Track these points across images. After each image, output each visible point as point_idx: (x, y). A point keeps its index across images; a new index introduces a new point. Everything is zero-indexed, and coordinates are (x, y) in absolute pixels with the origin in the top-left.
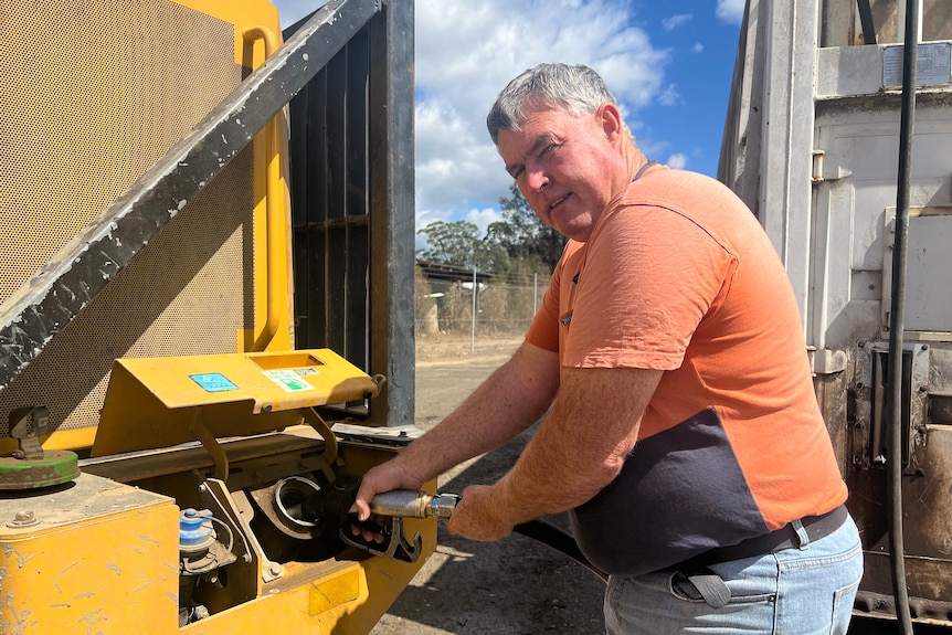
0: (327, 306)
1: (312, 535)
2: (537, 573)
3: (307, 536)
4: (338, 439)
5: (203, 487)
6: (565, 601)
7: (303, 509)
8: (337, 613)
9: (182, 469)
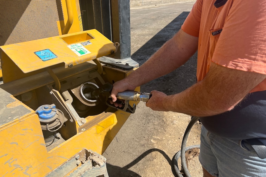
0: (93, 6)
1: (96, 104)
2: (164, 81)
3: (94, 105)
4: (102, 64)
5: (51, 93)
6: (172, 90)
7: (92, 95)
8: (107, 130)
9: (42, 86)
